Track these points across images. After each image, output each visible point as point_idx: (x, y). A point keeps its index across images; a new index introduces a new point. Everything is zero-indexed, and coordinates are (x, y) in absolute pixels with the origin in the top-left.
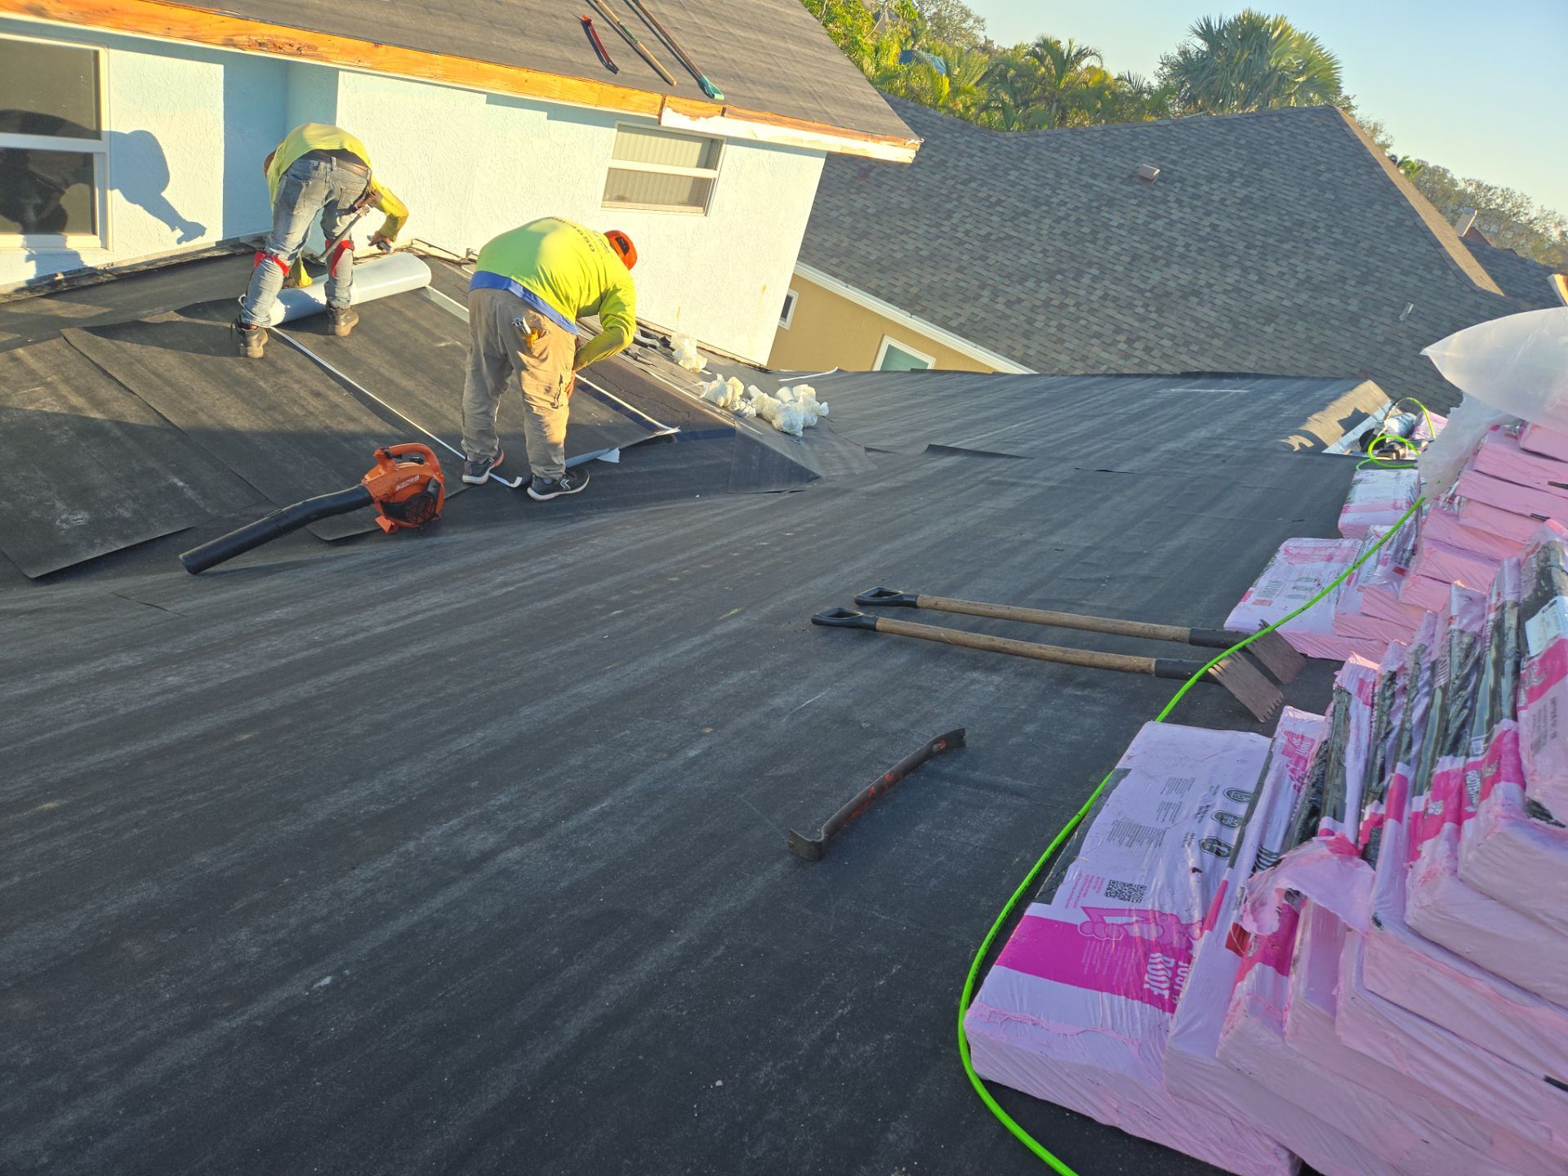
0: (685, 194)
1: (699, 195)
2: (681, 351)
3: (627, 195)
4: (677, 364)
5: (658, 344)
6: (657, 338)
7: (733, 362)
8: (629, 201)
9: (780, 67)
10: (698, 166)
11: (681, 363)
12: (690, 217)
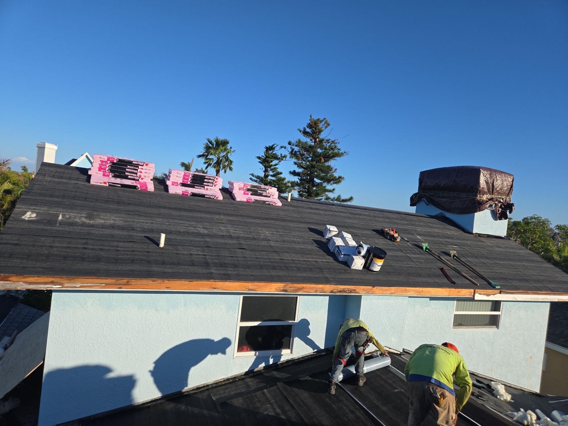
0: (487, 321)
1: (494, 321)
2: (498, 391)
3: (463, 323)
4: (496, 397)
5: (485, 387)
6: (484, 384)
7: (521, 391)
8: (463, 325)
9: (521, 272)
10: (492, 310)
11: (498, 397)
12: (491, 330)
